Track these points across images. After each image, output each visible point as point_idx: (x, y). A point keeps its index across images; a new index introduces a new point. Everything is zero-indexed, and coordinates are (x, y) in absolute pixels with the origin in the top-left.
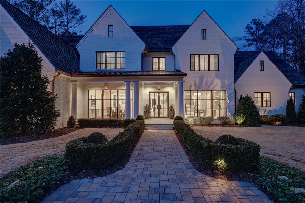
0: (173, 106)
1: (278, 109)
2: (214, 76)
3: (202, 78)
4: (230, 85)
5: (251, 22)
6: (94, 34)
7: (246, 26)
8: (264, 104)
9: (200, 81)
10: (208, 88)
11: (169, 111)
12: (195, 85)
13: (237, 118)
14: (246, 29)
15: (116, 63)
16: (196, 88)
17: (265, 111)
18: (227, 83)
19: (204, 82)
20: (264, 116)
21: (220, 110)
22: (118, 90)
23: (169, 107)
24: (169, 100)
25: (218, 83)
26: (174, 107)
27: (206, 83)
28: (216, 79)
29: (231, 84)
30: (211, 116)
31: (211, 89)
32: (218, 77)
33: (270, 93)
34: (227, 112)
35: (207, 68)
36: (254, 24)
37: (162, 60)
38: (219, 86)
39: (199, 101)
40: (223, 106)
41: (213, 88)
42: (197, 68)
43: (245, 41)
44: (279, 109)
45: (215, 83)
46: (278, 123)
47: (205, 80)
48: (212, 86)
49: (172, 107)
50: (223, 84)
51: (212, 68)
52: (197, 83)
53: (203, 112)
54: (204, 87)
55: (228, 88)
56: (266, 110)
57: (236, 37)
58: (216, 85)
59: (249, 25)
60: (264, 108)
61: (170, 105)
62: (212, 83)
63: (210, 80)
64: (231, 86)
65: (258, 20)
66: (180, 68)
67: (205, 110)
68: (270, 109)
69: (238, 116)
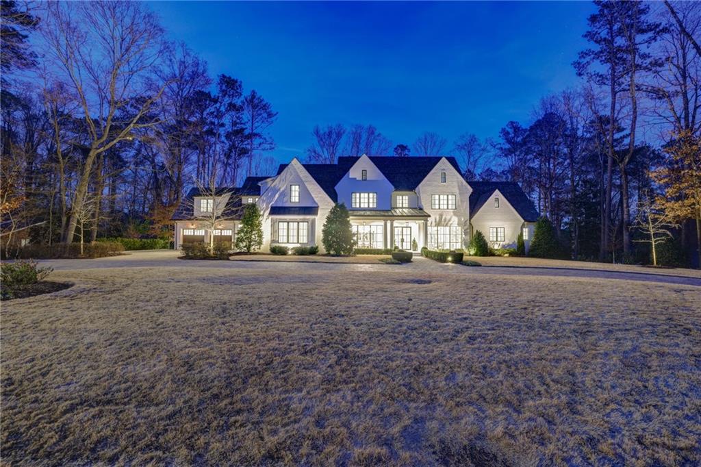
0: (415, 239)
1: (511, 243)
2: (452, 213)
3: (441, 216)
5: (507, 126)
6: (350, 177)
7: (500, 130)
8: (499, 239)
9: (439, 218)
10: (447, 224)
11: (412, 243)
12: (436, 221)
13: (470, 250)
14: (502, 133)
15: (369, 203)
16: (436, 224)
17: (499, 245)
18: (463, 220)
19: (443, 219)
20: (497, 250)
21: (457, 244)
22: (371, 226)
24: (412, 234)
25: (455, 220)
26: (417, 241)
27: (445, 220)
28: (454, 216)
29: (466, 221)
30: (449, 248)
31: (449, 225)
32: (455, 214)
33: (504, 228)
34: (463, 245)
35: (446, 207)
36: (511, 128)
37: (406, 198)
38: (456, 222)
39: (439, 236)
40: (460, 240)
42: (437, 207)
43: (498, 151)
45: (453, 219)
46: (506, 255)
47: (444, 217)
48: (450, 223)
49: (414, 241)
50: (459, 220)
51: (450, 207)
52: (437, 220)
53: (442, 245)
54: (443, 223)
55: (464, 225)
57: (489, 138)
59: (505, 128)
60: (498, 242)
61: (413, 239)
62: (450, 220)
63: (448, 217)
65: (517, 122)
66: (423, 207)
68: (504, 243)
69: (471, 248)
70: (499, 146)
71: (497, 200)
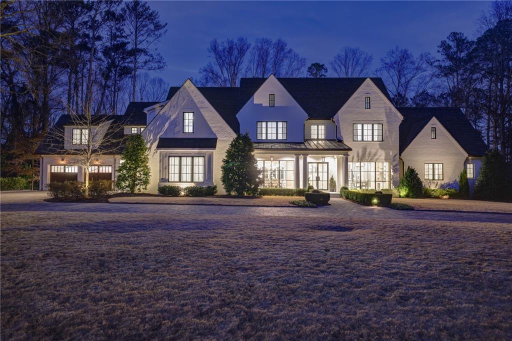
0: (333, 177)
2: (378, 147)
3: (365, 149)
4: (394, 157)
5: (448, 38)
6: (255, 102)
7: (440, 44)
8: (436, 177)
9: (363, 151)
10: (372, 159)
11: (329, 182)
12: (358, 156)
13: (400, 190)
14: (441, 47)
15: (277, 134)
16: (358, 159)
17: (437, 185)
18: (391, 154)
19: (367, 153)
20: (434, 190)
21: (384, 183)
22: (279, 161)
23: (329, 179)
24: (329, 171)
25: (382, 154)
26: (336, 179)
27: (370, 154)
28: (380, 150)
29: (396, 155)
30: (374, 188)
31: (375, 160)
32: (382, 147)
33: (443, 164)
34: (392, 184)
35: (370, 139)
36: (453, 41)
37: (322, 127)
38: (383, 157)
39: (362, 173)
40: (387, 179)
41: (377, 159)
42: (360, 138)
43: (437, 69)
44: (452, 182)
45: (379, 154)
46: (445, 197)
47: (368, 151)
48: (376, 158)
49: (332, 179)
50: (387, 155)
51: (376, 139)
52: (360, 154)
53: (366, 185)
54: (367, 158)
55: (392, 160)
56: (437, 183)
57: (425, 53)
58: (380, 156)
59: (445, 41)
60: (435, 181)
61: (330, 177)
62: (375, 154)
63: (373, 151)
64: (396, 157)
65: (461, 33)
66: (342, 138)
67: (367, 183)
68: (443, 182)
69: (401, 188)
70: (437, 64)
71: (434, 129)
